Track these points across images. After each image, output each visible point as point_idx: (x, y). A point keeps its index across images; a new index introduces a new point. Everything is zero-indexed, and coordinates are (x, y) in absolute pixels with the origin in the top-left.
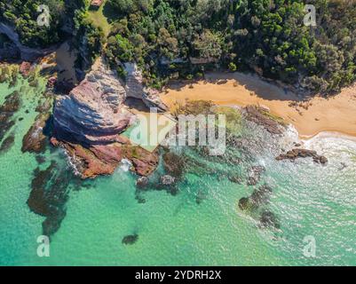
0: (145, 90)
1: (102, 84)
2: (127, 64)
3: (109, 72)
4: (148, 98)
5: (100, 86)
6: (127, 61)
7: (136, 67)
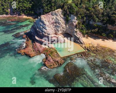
0: (75, 30)
1: (56, 18)
2: (72, 15)
3: (62, 16)
4: (75, 34)
5: (55, 18)
6: (73, 14)
7: (76, 18)
